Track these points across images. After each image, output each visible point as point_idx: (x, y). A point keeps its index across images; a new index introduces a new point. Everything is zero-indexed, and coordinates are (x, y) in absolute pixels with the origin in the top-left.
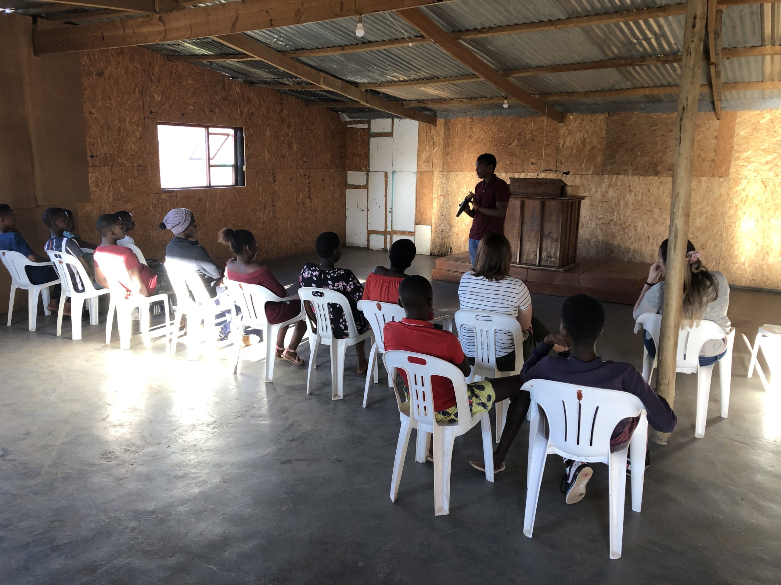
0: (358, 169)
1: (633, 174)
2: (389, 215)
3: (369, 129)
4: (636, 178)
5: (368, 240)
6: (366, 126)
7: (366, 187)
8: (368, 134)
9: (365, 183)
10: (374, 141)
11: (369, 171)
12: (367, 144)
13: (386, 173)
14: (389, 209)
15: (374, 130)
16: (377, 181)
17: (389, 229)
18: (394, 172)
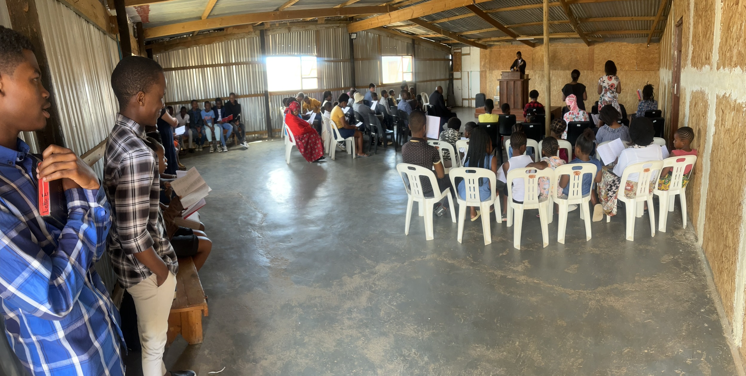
0: (458, 71)
1: (561, 70)
2: (470, 91)
3: (461, 52)
4: (562, 71)
5: (462, 103)
6: (459, 51)
7: (461, 79)
8: (461, 54)
9: (460, 77)
10: (463, 57)
11: (461, 71)
12: (461, 59)
13: (468, 72)
14: (470, 89)
15: (463, 52)
16: (465, 75)
17: (470, 98)
18: (471, 72)
